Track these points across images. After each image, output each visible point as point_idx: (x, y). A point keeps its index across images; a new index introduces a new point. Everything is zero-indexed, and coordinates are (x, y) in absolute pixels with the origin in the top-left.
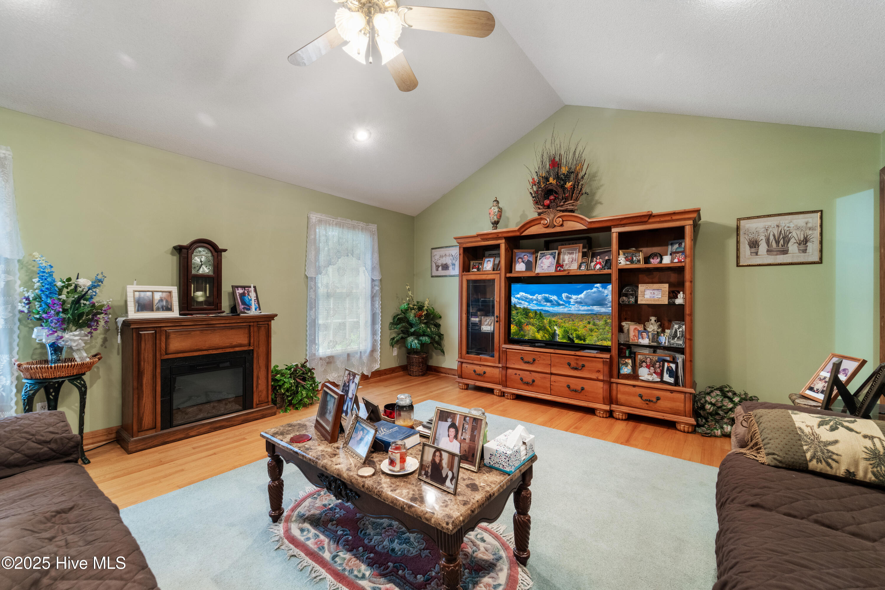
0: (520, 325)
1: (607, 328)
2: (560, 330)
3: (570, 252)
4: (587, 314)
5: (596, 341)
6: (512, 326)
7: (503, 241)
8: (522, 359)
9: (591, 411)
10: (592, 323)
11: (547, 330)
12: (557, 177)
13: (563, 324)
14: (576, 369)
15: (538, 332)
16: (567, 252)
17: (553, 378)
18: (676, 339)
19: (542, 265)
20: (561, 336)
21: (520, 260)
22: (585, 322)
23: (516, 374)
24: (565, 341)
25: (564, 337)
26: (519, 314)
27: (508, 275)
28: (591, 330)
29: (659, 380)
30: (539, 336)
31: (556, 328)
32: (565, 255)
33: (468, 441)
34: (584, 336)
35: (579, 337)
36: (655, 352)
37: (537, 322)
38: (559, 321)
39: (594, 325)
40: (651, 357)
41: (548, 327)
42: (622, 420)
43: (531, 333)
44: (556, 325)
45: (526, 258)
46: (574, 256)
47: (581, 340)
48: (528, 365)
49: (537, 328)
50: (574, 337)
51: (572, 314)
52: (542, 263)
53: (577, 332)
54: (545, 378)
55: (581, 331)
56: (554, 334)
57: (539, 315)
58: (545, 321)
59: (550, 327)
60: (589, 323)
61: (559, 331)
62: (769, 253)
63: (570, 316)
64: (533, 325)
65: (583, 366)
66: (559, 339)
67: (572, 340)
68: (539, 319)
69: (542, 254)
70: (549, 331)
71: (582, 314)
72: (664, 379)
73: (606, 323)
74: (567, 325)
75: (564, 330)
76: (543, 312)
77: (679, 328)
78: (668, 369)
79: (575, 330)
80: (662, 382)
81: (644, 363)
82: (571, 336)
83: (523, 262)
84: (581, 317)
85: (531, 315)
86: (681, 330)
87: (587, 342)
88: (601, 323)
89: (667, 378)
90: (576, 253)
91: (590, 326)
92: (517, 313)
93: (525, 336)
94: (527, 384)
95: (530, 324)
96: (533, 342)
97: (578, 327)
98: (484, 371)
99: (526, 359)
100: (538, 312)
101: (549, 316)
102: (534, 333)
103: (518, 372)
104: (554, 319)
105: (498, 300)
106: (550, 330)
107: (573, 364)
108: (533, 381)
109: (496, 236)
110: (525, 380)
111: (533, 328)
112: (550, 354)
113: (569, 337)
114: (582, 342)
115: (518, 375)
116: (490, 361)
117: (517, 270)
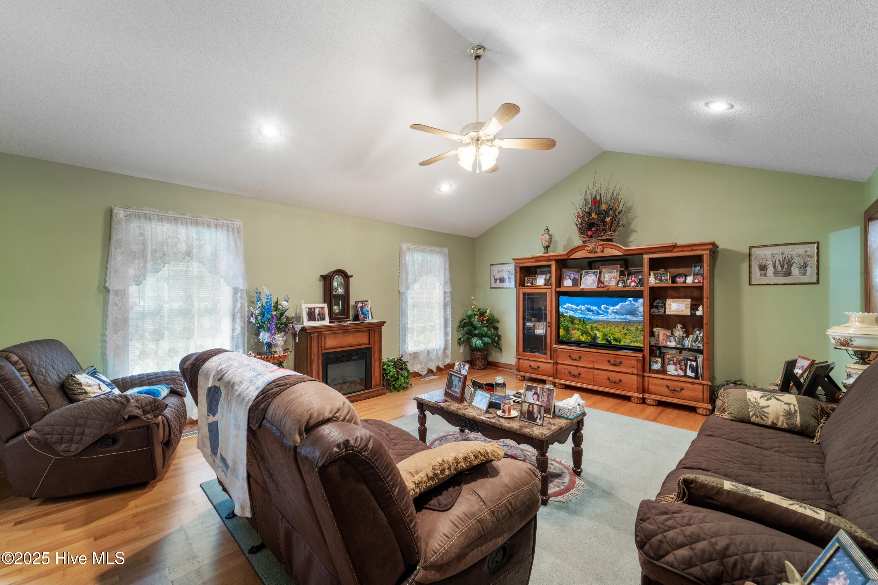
0: (567, 329)
1: (638, 332)
2: (600, 334)
3: (610, 271)
4: (621, 322)
5: (629, 343)
6: (560, 330)
7: (554, 262)
8: (570, 357)
9: (628, 398)
10: (626, 328)
11: (590, 334)
12: (598, 213)
13: (602, 329)
14: (615, 365)
15: (582, 335)
16: (607, 271)
17: (596, 372)
18: (697, 342)
19: (586, 281)
20: (600, 339)
21: (568, 277)
22: (620, 328)
23: (565, 369)
24: (604, 342)
25: (603, 340)
26: (566, 321)
27: (558, 290)
28: (625, 334)
29: (683, 374)
30: (583, 338)
31: (596, 332)
32: (605, 273)
33: (545, 401)
34: (620, 339)
35: (615, 340)
36: (680, 352)
37: (582, 327)
38: (600, 326)
39: (628, 330)
40: (677, 356)
41: (590, 332)
42: (653, 405)
43: (576, 336)
44: (597, 330)
45: (572, 276)
46: (613, 275)
47: (617, 342)
48: (575, 361)
49: (581, 332)
50: (611, 340)
51: (610, 322)
52: (586, 279)
53: (614, 336)
54: (589, 372)
55: (617, 335)
56: (595, 337)
57: (583, 322)
58: (588, 326)
59: (591, 331)
60: (624, 328)
61: (599, 335)
62: (775, 275)
63: (608, 323)
64: (578, 330)
65: (621, 363)
66: (599, 341)
67: (610, 342)
68: (583, 325)
70: (591, 335)
71: (617, 322)
72: (687, 374)
73: (637, 329)
74: (605, 330)
75: (604, 334)
76: (586, 320)
78: (690, 366)
79: (613, 334)
80: (686, 376)
81: (672, 361)
82: (609, 339)
83: (570, 279)
84: (617, 324)
85: (576, 321)
87: (622, 343)
88: (633, 329)
89: (689, 373)
90: (614, 272)
91: (625, 331)
92: (565, 320)
93: (571, 338)
94: (574, 376)
95: (575, 329)
96: (578, 343)
97: (615, 331)
98: (537, 366)
99: (573, 357)
100: (582, 320)
101: (591, 323)
102: (579, 336)
103: (567, 367)
104: (595, 325)
105: (550, 309)
106: (592, 334)
107: (612, 361)
108: (580, 374)
109: (548, 259)
110: (573, 373)
111: (578, 332)
112: (593, 353)
113: (607, 340)
114: (618, 343)
115: (566, 369)
116: (543, 358)
117: (565, 285)
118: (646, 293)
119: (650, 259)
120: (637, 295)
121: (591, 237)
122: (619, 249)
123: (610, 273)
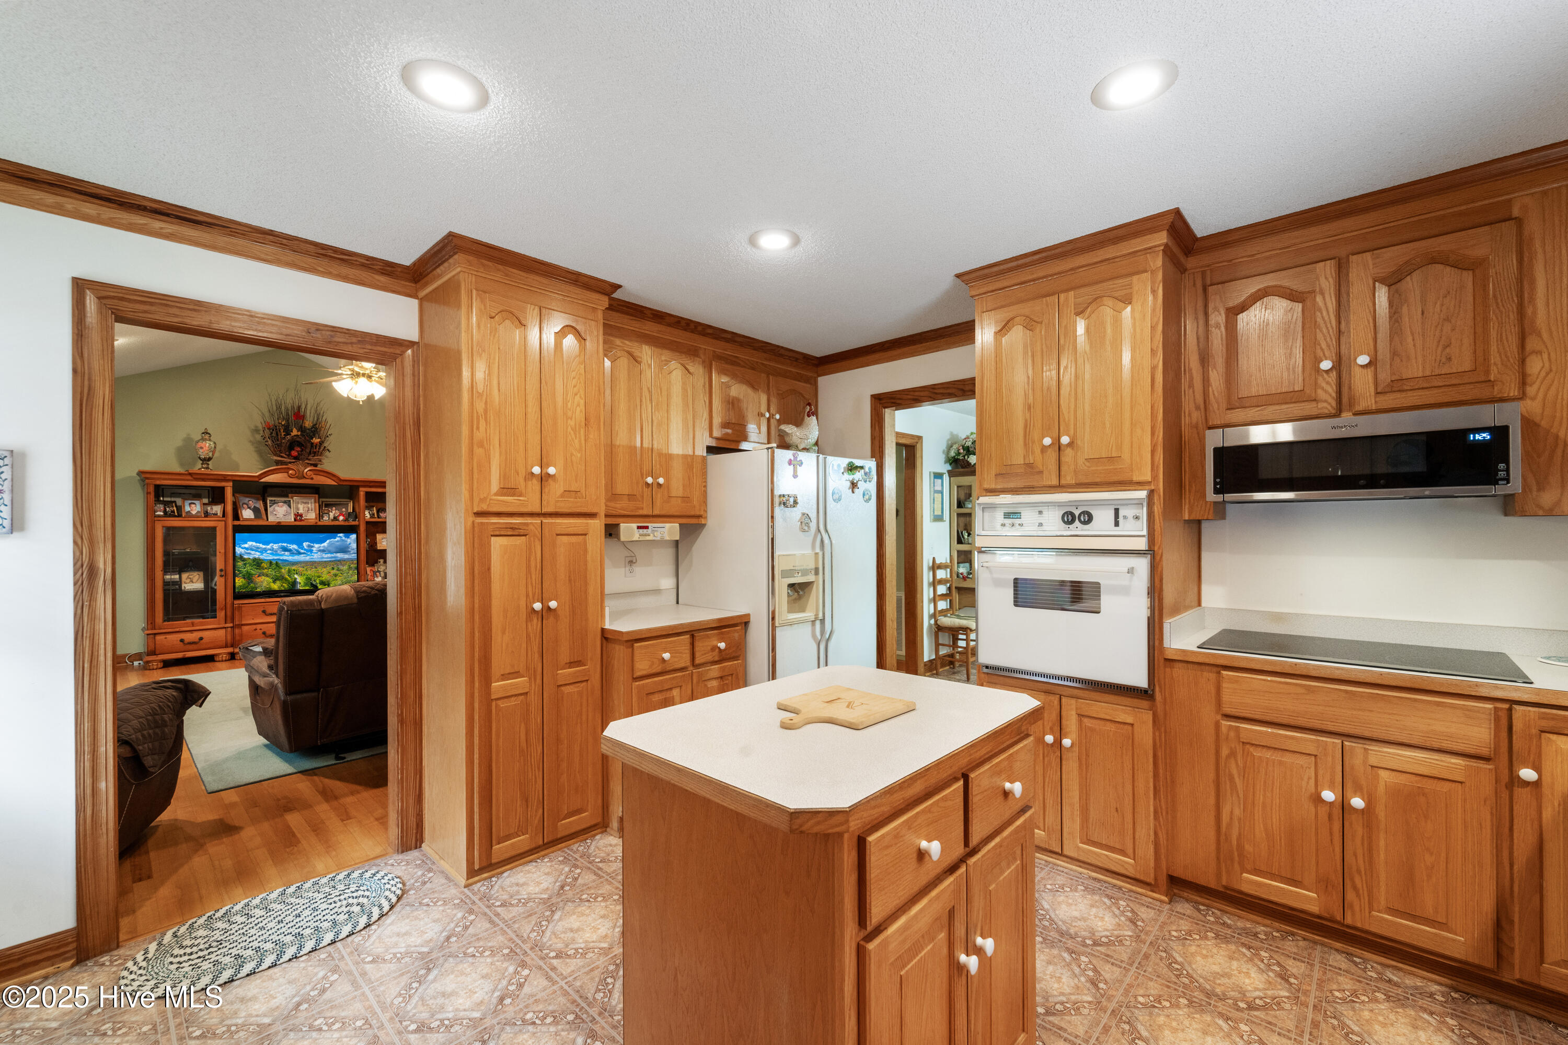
0: (249, 577)
1: (351, 572)
2: (302, 578)
3: (305, 501)
4: (330, 561)
6: (237, 580)
7: (231, 484)
8: (264, 612)
10: (336, 568)
11: (286, 580)
12: (302, 429)
13: (305, 572)
15: (274, 582)
16: (299, 501)
19: (275, 513)
20: (301, 583)
21: (245, 506)
22: (329, 568)
23: (255, 629)
24: (307, 588)
25: (306, 585)
26: (248, 565)
27: (237, 523)
28: (336, 575)
30: (276, 587)
31: (296, 576)
32: (297, 503)
34: (328, 581)
35: (322, 583)
37: (273, 572)
38: (301, 569)
39: (338, 570)
41: (287, 577)
43: (264, 584)
44: (297, 574)
45: (252, 503)
46: (310, 505)
47: (325, 585)
48: (271, 616)
49: (273, 578)
50: (317, 583)
51: (315, 562)
52: (274, 510)
53: (321, 578)
55: (325, 577)
56: (295, 582)
57: (275, 565)
58: (283, 570)
59: (289, 576)
60: (333, 569)
61: (299, 579)
63: (313, 564)
64: (267, 576)
66: (299, 587)
67: (315, 586)
68: (275, 569)
69: (272, 500)
71: (325, 561)
73: (350, 568)
74: (309, 572)
75: (306, 578)
76: (279, 562)
79: (319, 577)
82: (314, 583)
83: (249, 508)
84: (324, 564)
85: (264, 565)
88: (345, 568)
90: (311, 503)
91: (335, 571)
93: (256, 588)
95: (263, 575)
96: (267, 594)
97: (322, 573)
98: (199, 637)
99: (269, 611)
100: (274, 562)
101: (288, 565)
102: (269, 584)
103: (259, 627)
104: (294, 568)
105: (223, 551)
106: (289, 579)
109: (222, 478)
110: (268, 633)
111: (268, 579)
113: (312, 584)
115: (258, 630)
116: (210, 623)
117: (244, 517)
118: (362, 528)
119: (367, 494)
120: (348, 530)
121: (296, 458)
122: (334, 478)
123: (305, 503)
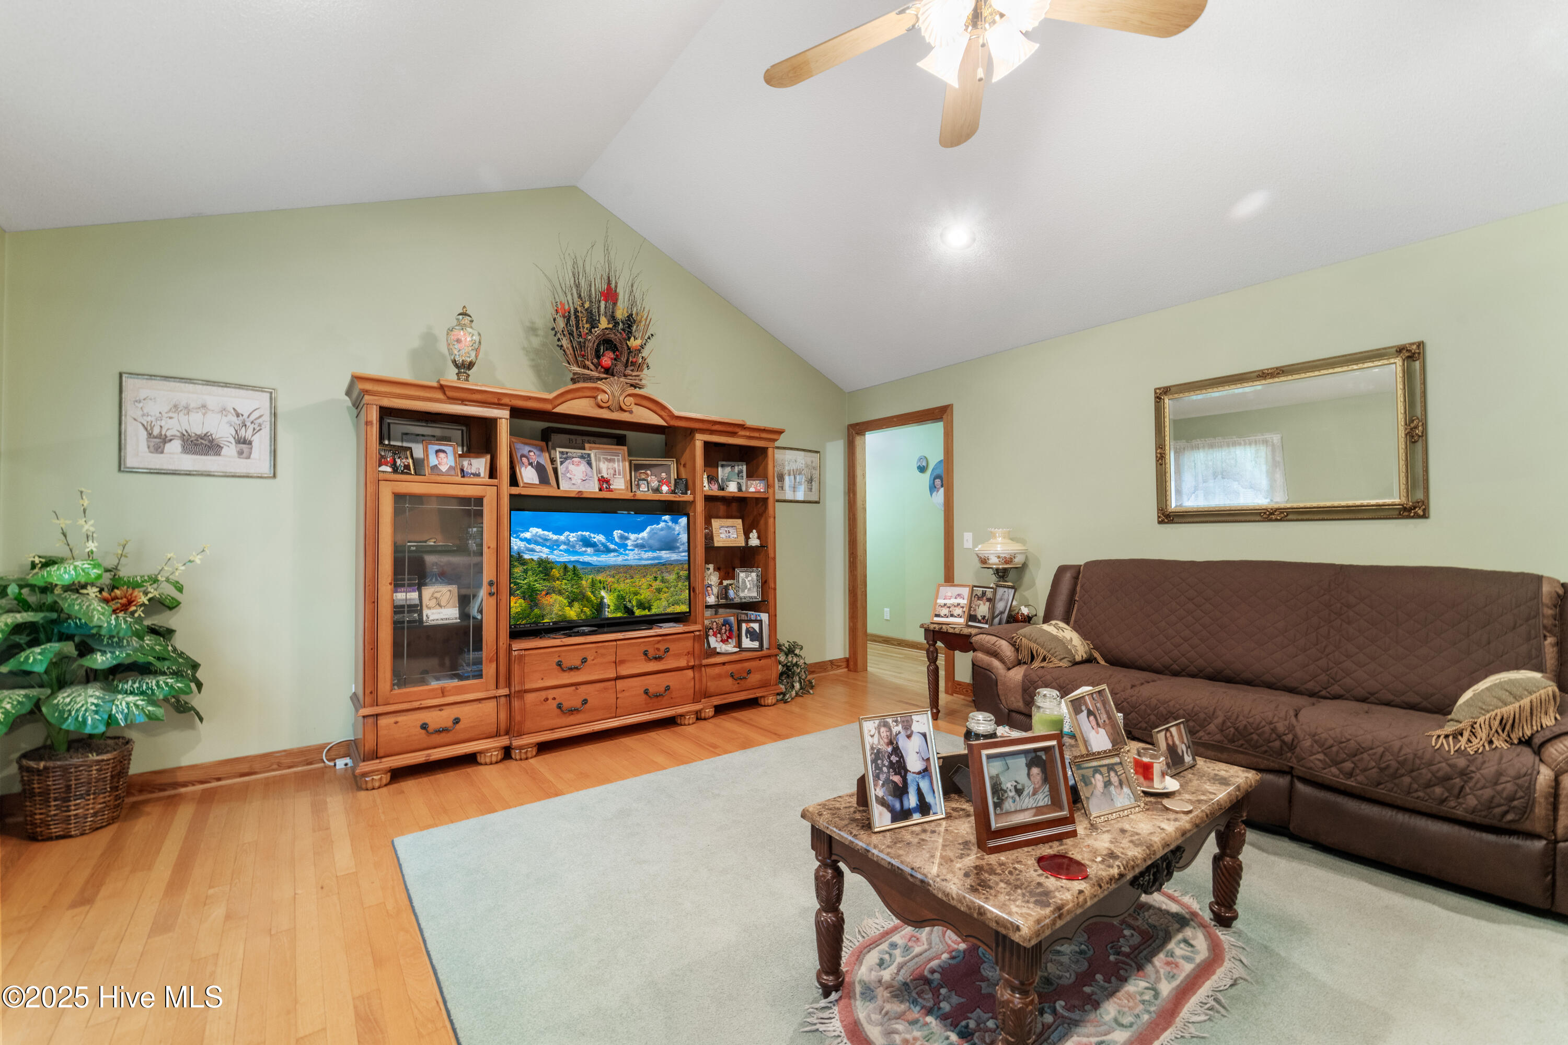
0: (531, 596)
1: (680, 584)
2: (611, 597)
3: (609, 457)
4: (652, 565)
5: (665, 608)
6: (514, 601)
7: (506, 413)
8: (559, 664)
10: (660, 578)
11: (589, 600)
12: (614, 318)
13: (616, 585)
14: (658, 659)
15: (571, 605)
16: (602, 457)
17: (620, 684)
18: (746, 591)
19: (568, 475)
20: (612, 608)
21: (526, 459)
22: (650, 578)
23: (547, 699)
24: (619, 615)
25: (617, 609)
26: (530, 573)
27: (515, 491)
28: (659, 591)
30: (572, 613)
31: (603, 593)
32: (600, 460)
33: (1107, 721)
34: (649, 601)
35: (641, 605)
37: (569, 586)
38: (610, 579)
39: (663, 581)
40: (717, 620)
41: (590, 594)
43: (556, 609)
44: (604, 588)
45: (534, 457)
46: (616, 465)
47: (644, 609)
48: (572, 673)
49: (568, 597)
50: (633, 606)
51: (631, 567)
52: (567, 471)
53: (638, 597)
54: (606, 689)
55: (645, 595)
56: (600, 606)
57: (572, 572)
58: (584, 582)
59: (592, 592)
60: (656, 579)
61: (608, 599)
63: (627, 570)
64: (560, 593)
65: (667, 650)
66: (608, 613)
67: (629, 611)
68: (572, 579)
69: (562, 453)
70: (591, 601)
71: (645, 566)
72: (744, 646)
73: (679, 577)
74: (622, 586)
75: (618, 596)
76: (579, 566)
77: (747, 577)
78: (748, 631)
79: (636, 594)
80: (743, 650)
81: (711, 631)
82: (629, 605)
83: (531, 464)
84: (643, 570)
85: (556, 573)
86: (750, 578)
87: (654, 611)
88: (672, 577)
89: (747, 643)
90: (618, 461)
91: (657, 584)
92: (526, 571)
93: (543, 617)
94: (573, 711)
95: (554, 592)
96: (566, 628)
97: (640, 587)
99: (567, 663)
100: (570, 567)
101: (591, 572)
102: (562, 609)
103: (551, 694)
104: (600, 577)
105: (493, 545)
106: (593, 598)
107: (651, 653)
108: (585, 702)
110: (566, 705)
111: (561, 598)
112: (615, 643)
113: (626, 607)
114: (646, 612)
115: (550, 701)
116: (472, 689)
117: (526, 481)
118: (700, 506)
119: (707, 445)
121: (608, 371)
122: (662, 413)
123: (610, 461)
